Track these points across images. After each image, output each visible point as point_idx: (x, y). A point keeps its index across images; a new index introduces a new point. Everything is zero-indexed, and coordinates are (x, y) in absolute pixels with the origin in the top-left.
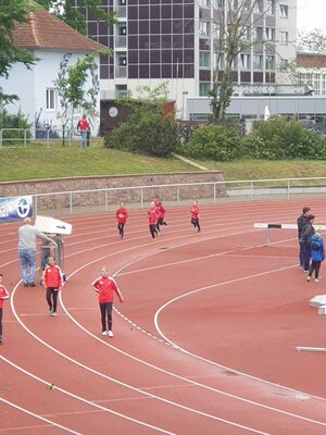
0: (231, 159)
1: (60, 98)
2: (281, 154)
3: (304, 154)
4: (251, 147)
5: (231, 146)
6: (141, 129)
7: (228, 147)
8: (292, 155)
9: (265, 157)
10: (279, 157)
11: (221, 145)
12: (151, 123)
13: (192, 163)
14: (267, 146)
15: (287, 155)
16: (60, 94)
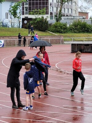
0: (65, 33)
1: (10, 16)
2: (80, 31)
3: (87, 32)
4: (71, 29)
5: (65, 29)
6: (37, 23)
7: (64, 29)
8: (83, 32)
9: (75, 32)
10: (79, 32)
11: (61, 28)
12: (40, 21)
13: (53, 33)
14: (76, 29)
15: (82, 32)
16: (10, 15)
